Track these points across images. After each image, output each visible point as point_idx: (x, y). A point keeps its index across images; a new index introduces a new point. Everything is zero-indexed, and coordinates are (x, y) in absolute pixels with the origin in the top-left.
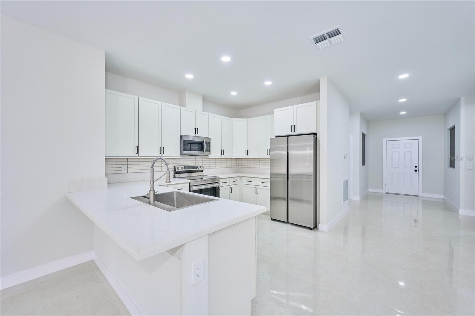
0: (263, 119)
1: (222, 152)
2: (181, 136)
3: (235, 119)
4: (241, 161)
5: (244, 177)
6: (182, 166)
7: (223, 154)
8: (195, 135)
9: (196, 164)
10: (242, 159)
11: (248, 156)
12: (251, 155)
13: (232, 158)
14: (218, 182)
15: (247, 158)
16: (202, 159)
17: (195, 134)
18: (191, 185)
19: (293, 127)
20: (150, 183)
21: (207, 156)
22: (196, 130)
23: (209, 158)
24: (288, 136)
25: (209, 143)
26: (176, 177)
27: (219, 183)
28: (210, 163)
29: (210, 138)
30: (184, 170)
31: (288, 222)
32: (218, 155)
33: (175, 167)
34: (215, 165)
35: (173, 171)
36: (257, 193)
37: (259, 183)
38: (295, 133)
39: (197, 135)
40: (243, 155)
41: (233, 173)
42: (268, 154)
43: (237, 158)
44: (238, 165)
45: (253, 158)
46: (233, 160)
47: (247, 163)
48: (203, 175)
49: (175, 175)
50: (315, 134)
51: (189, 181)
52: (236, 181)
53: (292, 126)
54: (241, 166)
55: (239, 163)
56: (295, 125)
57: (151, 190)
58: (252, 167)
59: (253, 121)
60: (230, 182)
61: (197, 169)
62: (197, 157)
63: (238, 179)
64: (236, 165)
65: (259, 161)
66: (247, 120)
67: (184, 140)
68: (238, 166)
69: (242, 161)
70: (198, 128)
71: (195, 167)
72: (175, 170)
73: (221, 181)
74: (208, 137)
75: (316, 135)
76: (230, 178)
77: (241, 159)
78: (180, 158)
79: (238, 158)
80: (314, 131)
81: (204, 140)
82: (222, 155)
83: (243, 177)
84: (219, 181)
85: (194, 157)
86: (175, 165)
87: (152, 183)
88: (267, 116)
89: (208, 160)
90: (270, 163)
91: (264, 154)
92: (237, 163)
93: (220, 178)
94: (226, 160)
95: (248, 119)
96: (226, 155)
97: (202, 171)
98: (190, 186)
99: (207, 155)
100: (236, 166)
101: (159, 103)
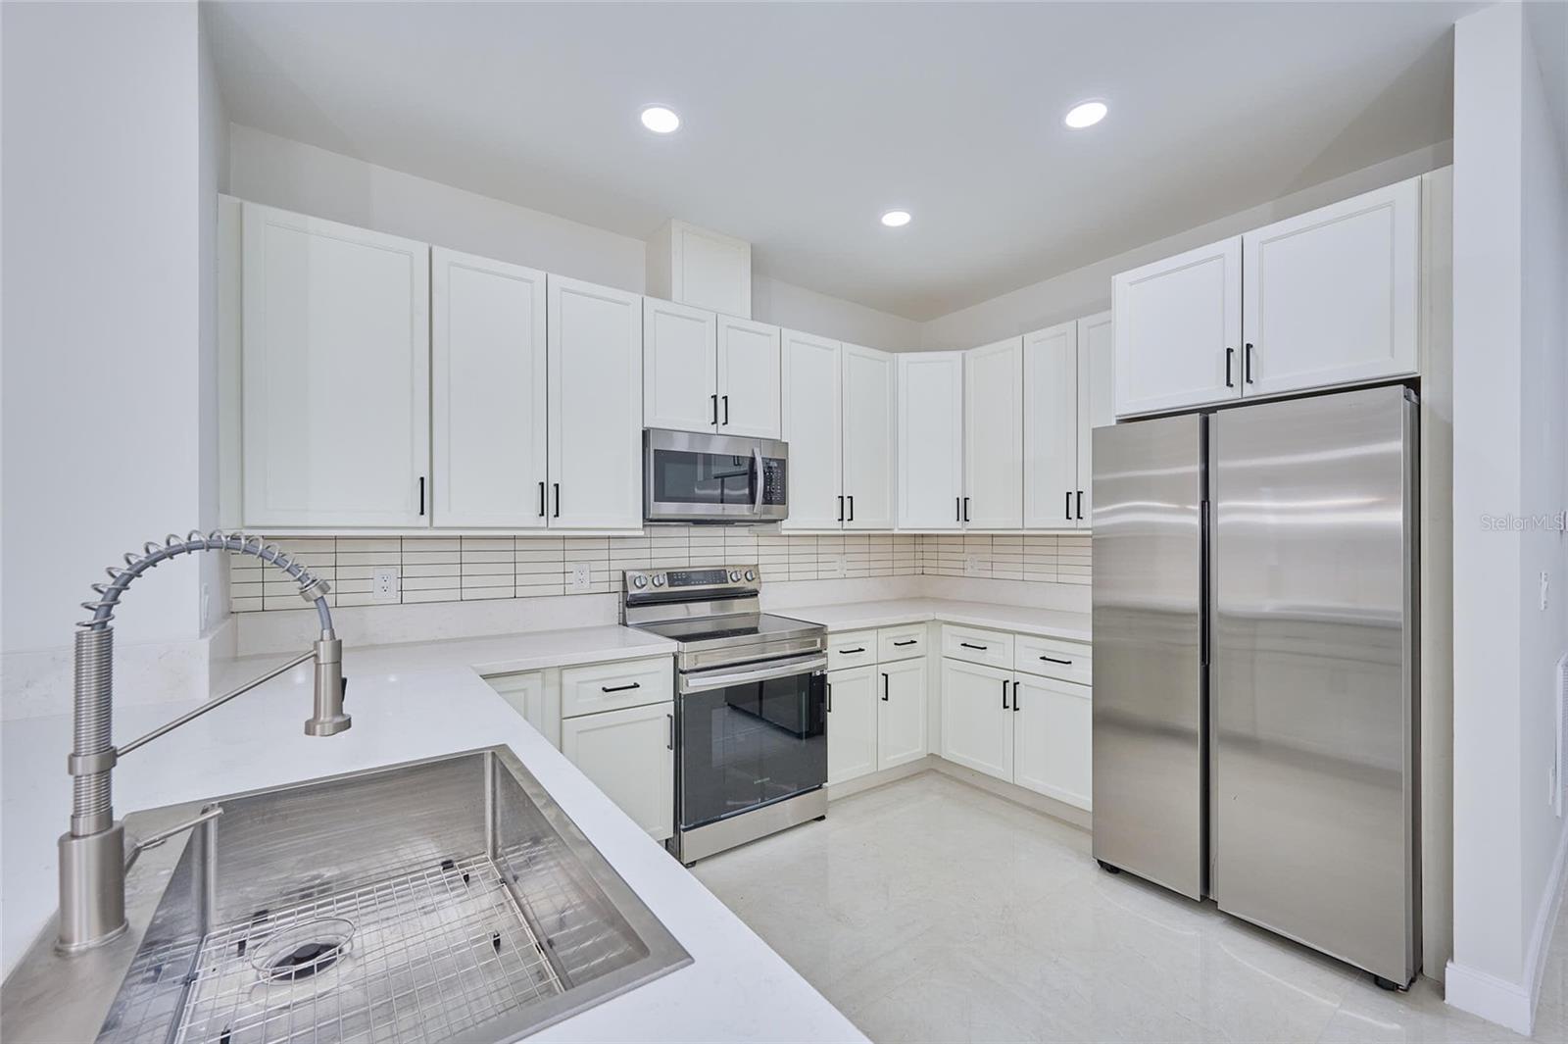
0: (1045, 347)
1: (846, 506)
2: (645, 434)
3: (904, 358)
4: (934, 548)
5: (949, 623)
6: (659, 572)
7: (847, 516)
8: (712, 430)
9: (730, 561)
10: (941, 540)
11: (969, 525)
12: (982, 519)
13: (893, 535)
14: (820, 651)
15: (964, 536)
16: (754, 541)
17: (716, 422)
18: (680, 667)
19: (1241, 359)
20: (71, 772)
21: (773, 525)
22: (720, 405)
23: (784, 533)
24: (1206, 412)
25: (783, 464)
26: (629, 623)
27: (825, 655)
28: (793, 559)
29: (787, 444)
30: (666, 589)
31: (1206, 901)
32: (827, 519)
33: (624, 574)
34: (814, 567)
35: (617, 595)
36: (1015, 709)
37: (1026, 657)
38: (1250, 392)
39: (723, 430)
40: (944, 521)
41: (898, 600)
42: (1073, 513)
43: (915, 536)
44: (919, 563)
45: (992, 536)
46: (896, 540)
47: (963, 557)
48: (759, 614)
49: (624, 610)
50: (1413, 384)
51: (674, 646)
52: (913, 642)
53: (1229, 351)
54: (935, 572)
55: (926, 555)
56: (1249, 346)
57: (73, 836)
58: (989, 574)
59: (996, 359)
60: (878, 647)
61: (731, 585)
62: (730, 531)
63: (919, 633)
64: (912, 563)
65: (1019, 550)
66: (963, 356)
67: (655, 450)
68: (918, 571)
69: (941, 548)
70: (726, 398)
71: (719, 575)
72: (625, 591)
73: (834, 644)
74: (779, 438)
75: (1418, 393)
76: (877, 628)
77: (935, 540)
78: (642, 533)
79: (922, 536)
80: (1407, 368)
81: (757, 451)
82: (842, 519)
83: (944, 626)
84: (824, 643)
85: (719, 531)
86: (624, 568)
87: (88, 764)
88: (1069, 327)
89: (785, 541)
90: (1090, 559)
91: (1049, 516)
92: (919, 555)
93: (830, 630)
94: (866, 541)
95: (969, 353)
96: (864, 520)
97: (754, 594)
98: (678, 672)
99: (775, 521)
100: (911, 571)
101: (539, 276)
